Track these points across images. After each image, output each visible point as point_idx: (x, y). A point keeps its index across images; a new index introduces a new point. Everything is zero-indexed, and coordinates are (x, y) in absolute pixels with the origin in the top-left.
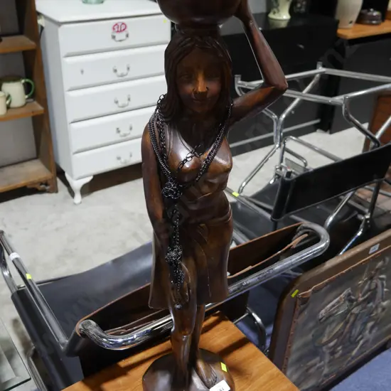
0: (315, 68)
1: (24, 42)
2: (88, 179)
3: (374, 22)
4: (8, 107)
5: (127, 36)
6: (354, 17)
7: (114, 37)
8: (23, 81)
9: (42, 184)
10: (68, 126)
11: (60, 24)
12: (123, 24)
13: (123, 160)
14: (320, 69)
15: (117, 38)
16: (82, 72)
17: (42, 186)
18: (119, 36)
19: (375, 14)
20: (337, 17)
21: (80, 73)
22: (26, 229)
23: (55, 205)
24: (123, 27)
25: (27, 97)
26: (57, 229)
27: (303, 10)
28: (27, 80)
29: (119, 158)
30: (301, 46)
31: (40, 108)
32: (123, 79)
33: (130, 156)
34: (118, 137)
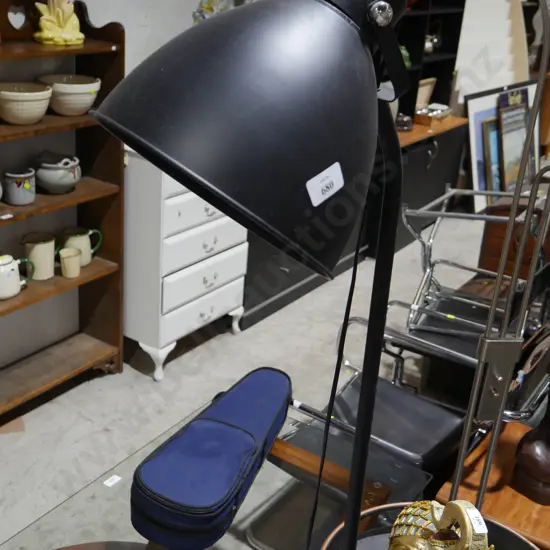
0: (443, 193)
1: (99, 188)
2: (172, 346)
3: (405, 128)
8: (91, 232)
9: (106, 362)
10: (161, 280)
13: (206, 317)
16: (180, 214)
19: (406, 119)
23: (132, 387)
25: (92, 251)
28: (96, 231)
29: (202, 315)
31: (114, 264)
32: (211, 218)
33: (212, 311)
34: (203, 289)
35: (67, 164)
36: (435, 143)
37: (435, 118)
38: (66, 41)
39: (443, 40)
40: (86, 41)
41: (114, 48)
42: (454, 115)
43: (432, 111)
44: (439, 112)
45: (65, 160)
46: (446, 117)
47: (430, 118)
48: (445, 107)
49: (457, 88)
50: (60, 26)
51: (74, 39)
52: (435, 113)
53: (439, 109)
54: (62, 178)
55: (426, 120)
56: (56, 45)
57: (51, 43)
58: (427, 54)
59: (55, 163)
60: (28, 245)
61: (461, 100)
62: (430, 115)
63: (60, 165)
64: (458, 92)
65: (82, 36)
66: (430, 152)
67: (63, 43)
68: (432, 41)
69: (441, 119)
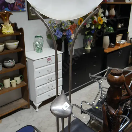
1: (21, 65)
2: (41, 103)
3: (113, 47)
4: (16, 84)
5: (51, 61)
6: (108, 46)
7: (48, 62)
8: (20, 76)
9: (25, 106)
10: (35, 88)
11: (34, 61)
12: (50, 58)
13: (50, 96)
14: (109, 68)
15: (49, 62)
16: (40, 72)
17: (26, 107)
18: (49, 61)
19: (113, 44)
20: (104, 47)
21: (39, 73)
22: (24, 122)
23: (30, 113)
24: (50, 59)
25: (21, 80)
26: (34, 121)
27: (94, 46)
28: (21, 76)
29: (49, 96)
30: (95, 56)
31: (26, 84)
32: (50, 73)
33: (52, 95)
34: (49, 90)
35: (10, 61)
36: (121, 50)
37: (121, 44)
38: (8, 33)
39: (124, 25)
40: (14, 32)
41: (20, 34)
42: (127, 43)
43: (121, 42)
44: (123, 42)
45: (10, 60)
46: (125, 43)
47: (120, 44)
48: (125, 41)
49: (129, 36)
50: (7, 29)
51: (10, 32)
52: (122, 43)
53: (123, 41)
54: (9, 65)
55: (119, 45)
56: (6, 34)
57: (5, 33)
58: (119, 28)
59: (7, 61)
60: (3, 80)
61: (130, 39)
62: (120, 43)
63: (8, 62)
64: (129, 37)
65: (13, 31)
66: (119, 53)
67: (7, 33)
68: (121, 25)
69: (123, 44)
